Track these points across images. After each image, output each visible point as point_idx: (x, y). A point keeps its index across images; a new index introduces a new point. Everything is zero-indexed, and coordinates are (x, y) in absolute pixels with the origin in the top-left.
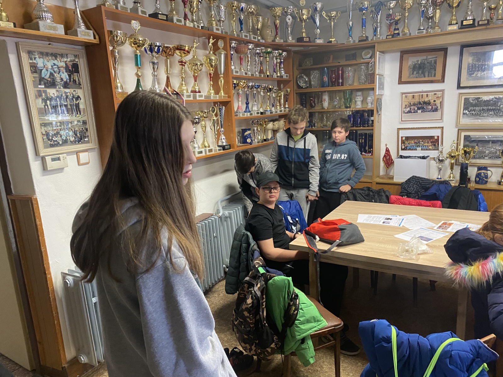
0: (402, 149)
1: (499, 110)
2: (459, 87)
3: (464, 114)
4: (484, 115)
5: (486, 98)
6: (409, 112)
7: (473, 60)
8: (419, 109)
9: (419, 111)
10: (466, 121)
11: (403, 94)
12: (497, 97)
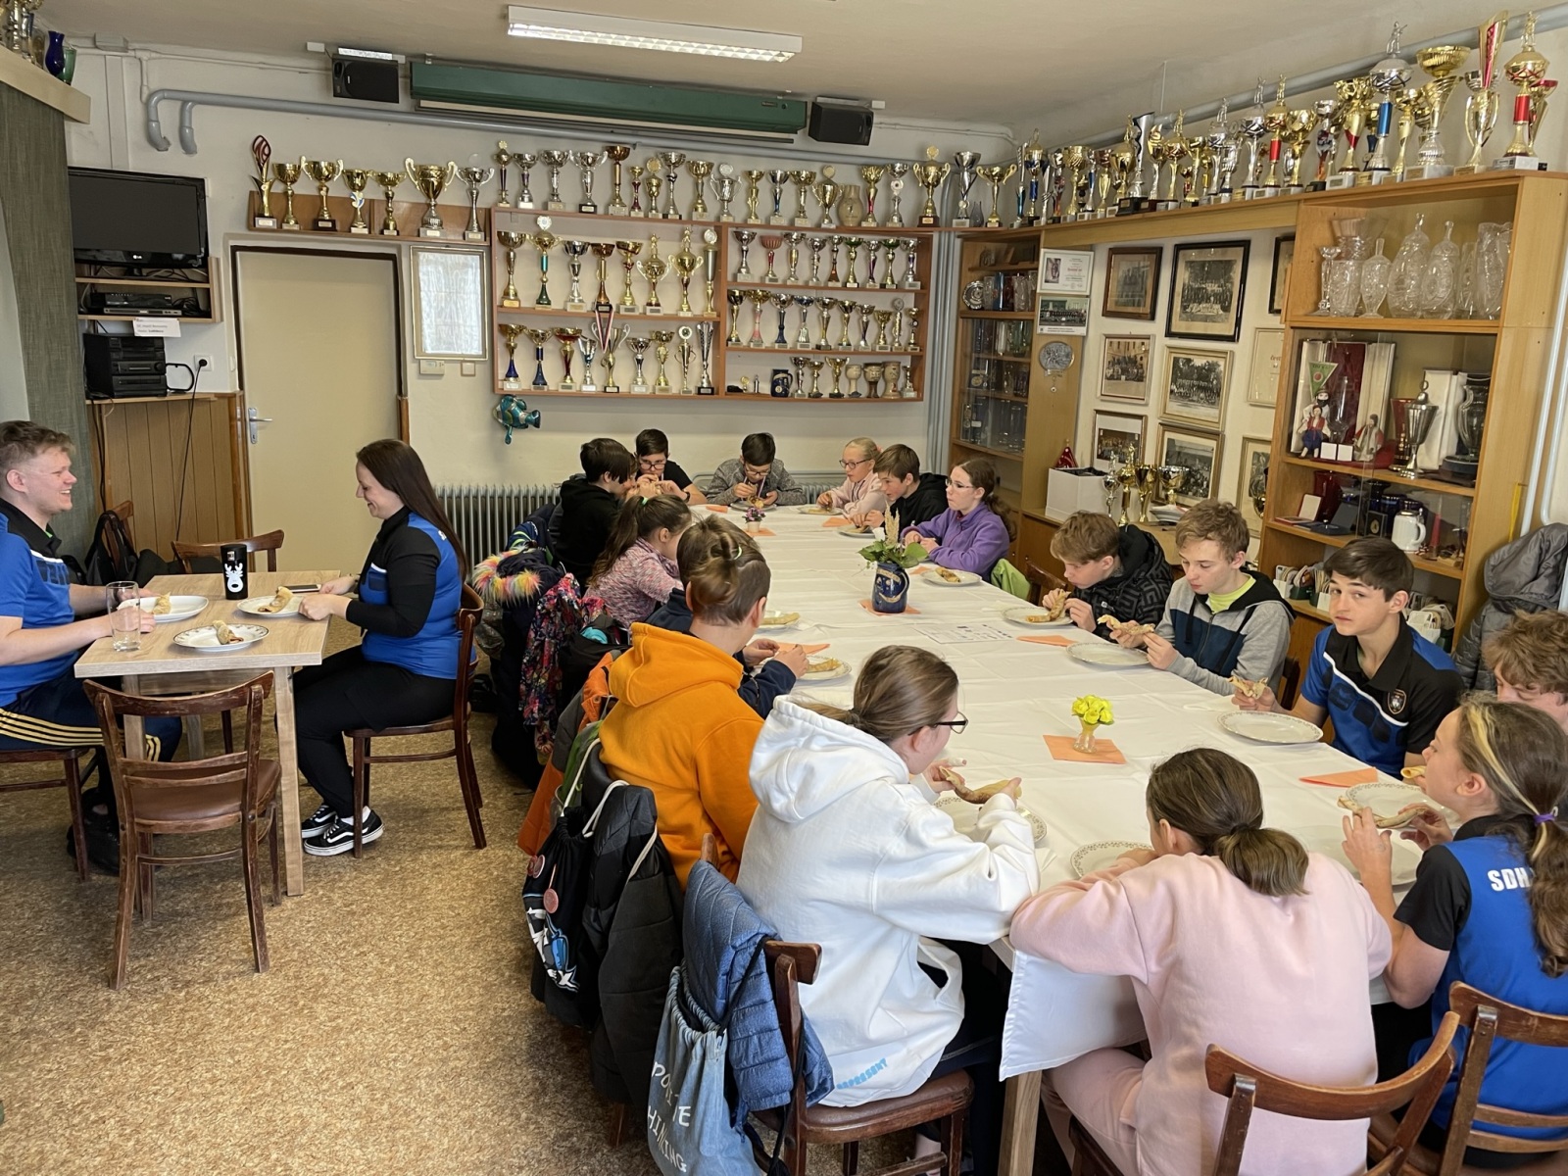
0: (1099, 457)
1: (1211, 390)
2: (1169, 334)
3: (1172, 392)
4: (1195, 398)
5: (1198, 362)
6: (1111, 378)
7: (1190, 277)
8: (1123, 374)
9: (1123, 377)
10: (1175, 408)
11: (1107, 337)
12: (1210, 360)
